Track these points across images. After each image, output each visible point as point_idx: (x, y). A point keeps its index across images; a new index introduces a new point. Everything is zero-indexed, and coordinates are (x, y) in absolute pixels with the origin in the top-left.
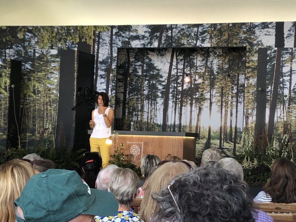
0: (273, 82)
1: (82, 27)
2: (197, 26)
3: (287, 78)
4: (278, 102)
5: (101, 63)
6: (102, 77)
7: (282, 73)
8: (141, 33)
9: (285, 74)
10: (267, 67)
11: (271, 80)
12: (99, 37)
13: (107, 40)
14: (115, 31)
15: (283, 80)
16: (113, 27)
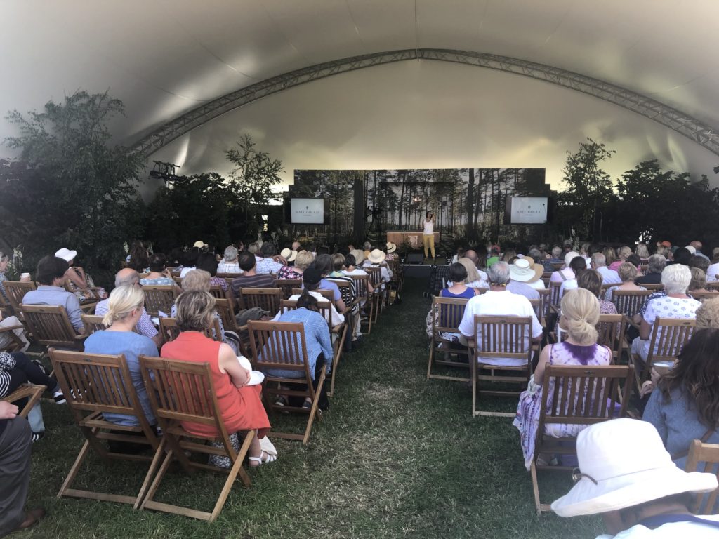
1: (357, 171)
2: (426, 170)
5: (369, 191)
6: (370, 199)
8: (393, 174)
12: (368, 176)
13: (373, 178)
14: (377, 173)
16: (376, 171)
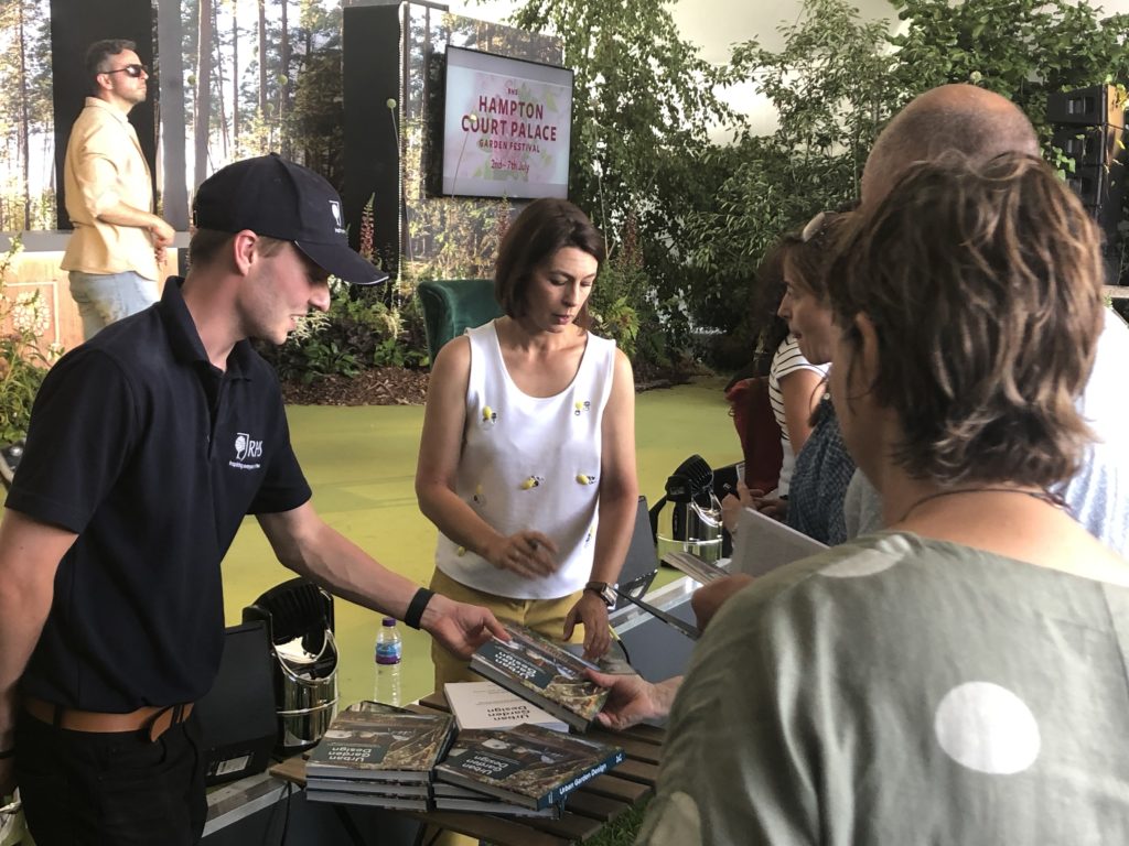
0: (197, 59)
3: (227, 51)
4: (213, 122)
7: (216, 32)
9: (222, 36)
10: (182, 9)
11: (191, 50)
15: (220, 54)
